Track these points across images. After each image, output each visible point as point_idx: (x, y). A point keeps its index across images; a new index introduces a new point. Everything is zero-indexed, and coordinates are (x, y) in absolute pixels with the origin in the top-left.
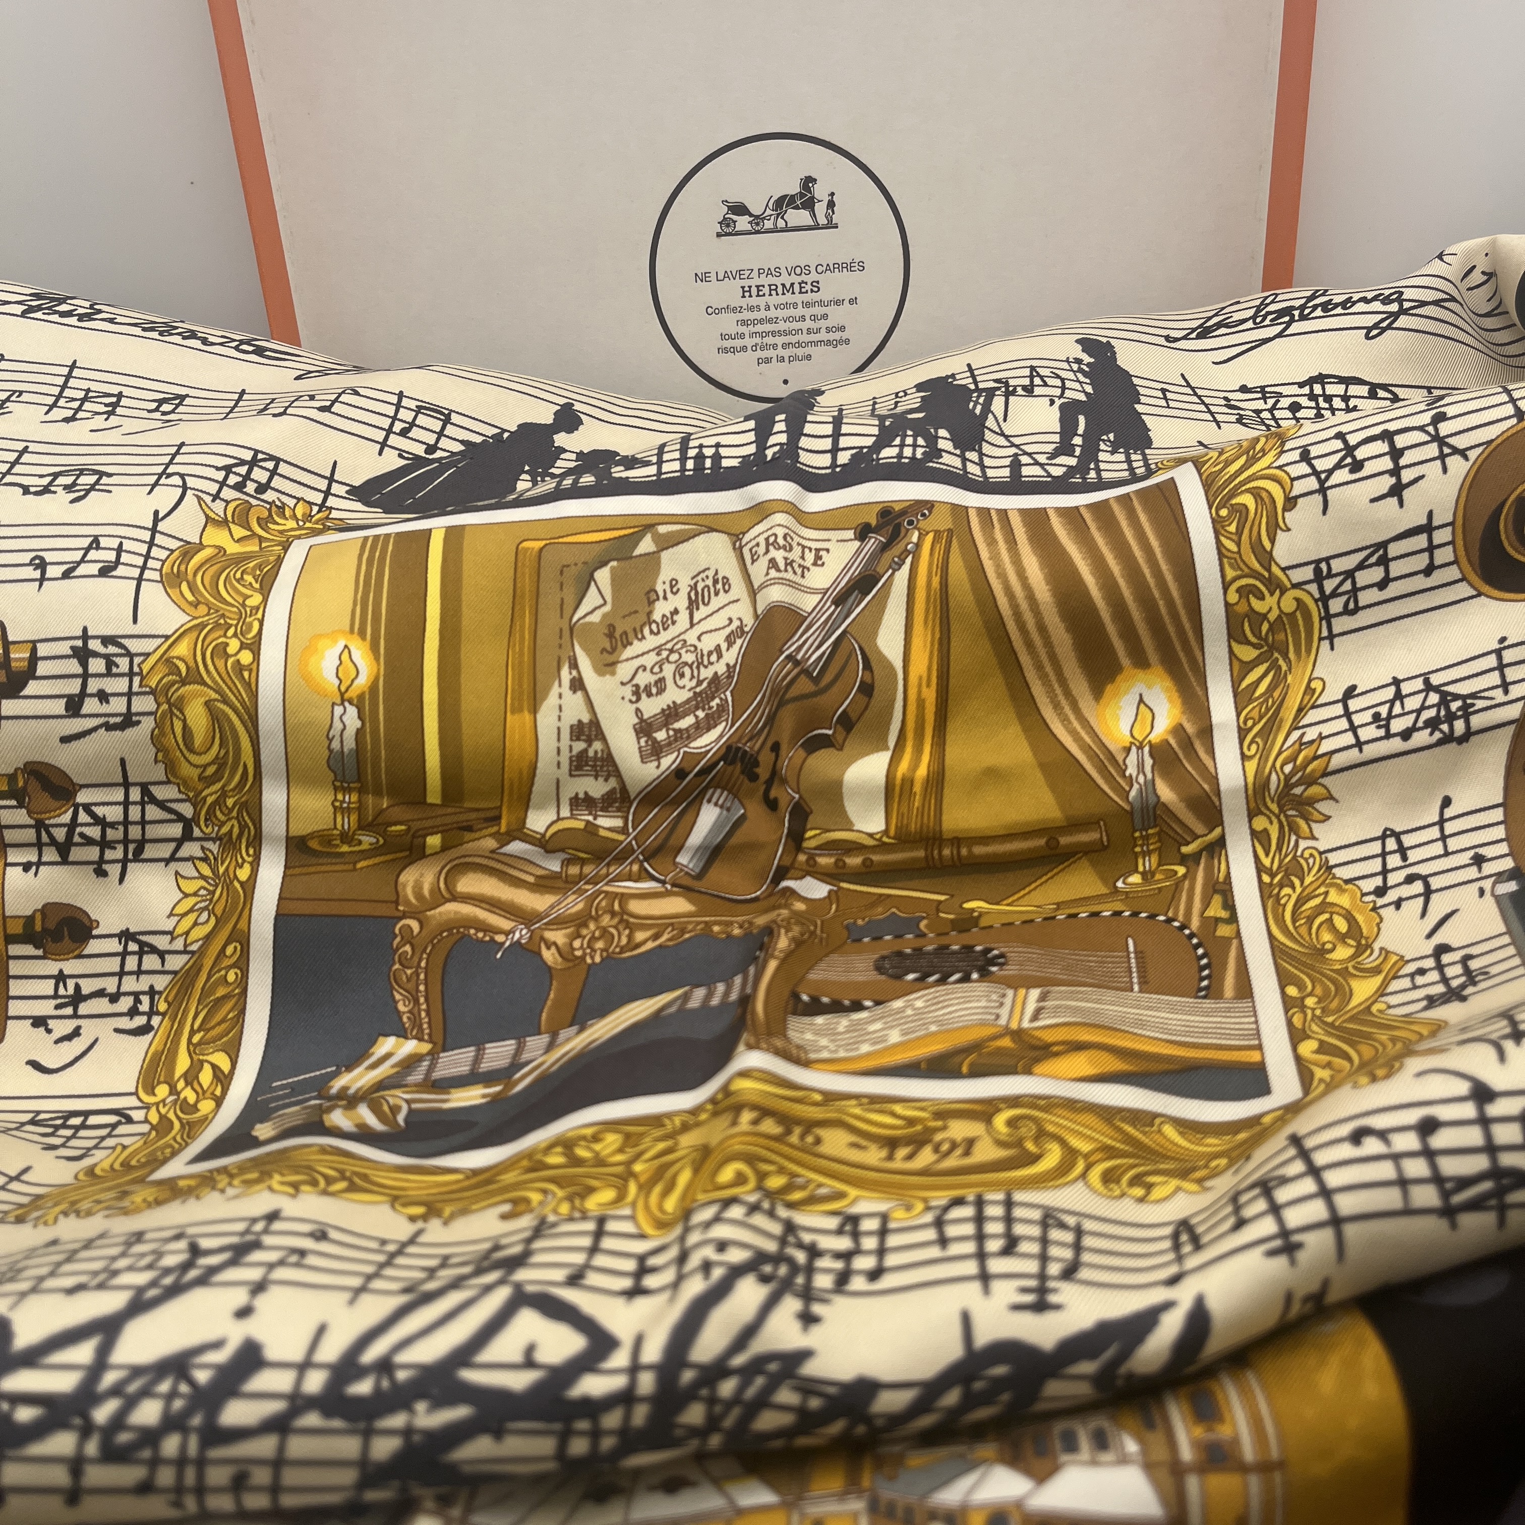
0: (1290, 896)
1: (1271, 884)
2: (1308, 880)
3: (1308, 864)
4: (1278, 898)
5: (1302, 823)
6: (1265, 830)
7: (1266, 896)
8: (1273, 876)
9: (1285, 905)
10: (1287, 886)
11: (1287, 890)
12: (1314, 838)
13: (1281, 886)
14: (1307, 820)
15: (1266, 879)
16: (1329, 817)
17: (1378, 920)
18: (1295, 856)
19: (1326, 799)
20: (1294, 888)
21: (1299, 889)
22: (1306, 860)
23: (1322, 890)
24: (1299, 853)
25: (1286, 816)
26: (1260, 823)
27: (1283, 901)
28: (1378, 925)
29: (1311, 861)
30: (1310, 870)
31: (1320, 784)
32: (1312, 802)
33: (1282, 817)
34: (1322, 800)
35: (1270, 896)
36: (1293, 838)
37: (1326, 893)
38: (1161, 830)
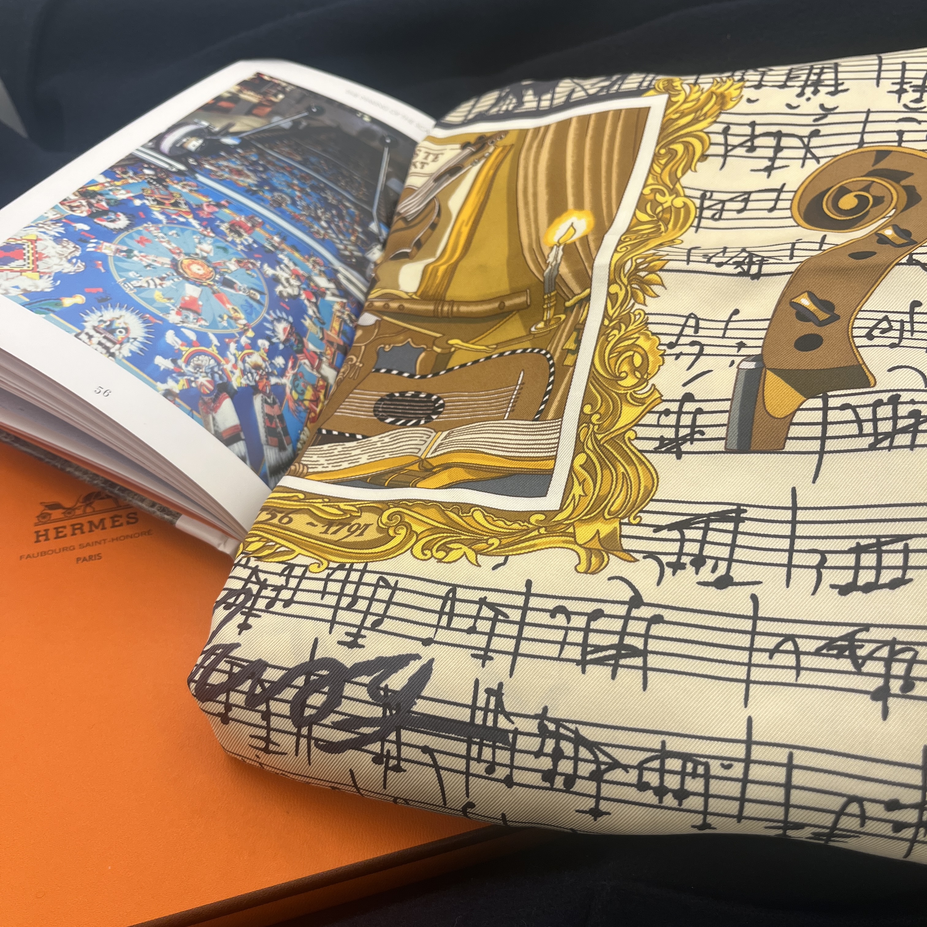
0: (615, 335)
1: (607, 326)
2: (629, 329)
3: (635, 318)
4: (608, 335)
5: (640, 294)
6: (616, 294)
7: (602, 333)
8: (611, 321)
9: (609, 342)
10: (617, 329)
11: (616, 332)
12: (645, 305)
13: (613, 328)
14: (644, 292)
15: (606, 322)
16: (658, 296)
17: (661, 363)
18: (629, 312)
19: (659, 285)
20: (620, 331)
21: (622, 332)
22: (635, 316)
23: (636, 335)
24: (632, 311)
25: (631, 288)
26: (614, 289)
27: (609, 339)
28: (659, 366)
29: (638, 317)
30: (635, 322)
31: (657, 275)
32: (650, 283)
33: (629, 288)
34: (657, 284)
35: (604, 334)
36: (632, 301)
37: (638, 338)
38: (558, 293)
